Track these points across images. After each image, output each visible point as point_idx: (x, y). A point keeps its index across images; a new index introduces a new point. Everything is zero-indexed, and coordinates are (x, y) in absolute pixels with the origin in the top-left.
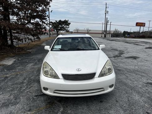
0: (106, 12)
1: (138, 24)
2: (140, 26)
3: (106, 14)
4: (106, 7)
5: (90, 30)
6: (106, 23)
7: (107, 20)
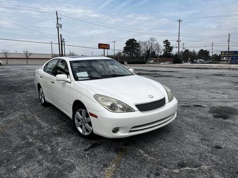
0: (59, 26)
1: (101, 46)
2: (104, 49)
3: (58, 28)
4: (57, 18)
5: (30, 54)
6: (60, 43)
7: (61, 39)
